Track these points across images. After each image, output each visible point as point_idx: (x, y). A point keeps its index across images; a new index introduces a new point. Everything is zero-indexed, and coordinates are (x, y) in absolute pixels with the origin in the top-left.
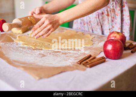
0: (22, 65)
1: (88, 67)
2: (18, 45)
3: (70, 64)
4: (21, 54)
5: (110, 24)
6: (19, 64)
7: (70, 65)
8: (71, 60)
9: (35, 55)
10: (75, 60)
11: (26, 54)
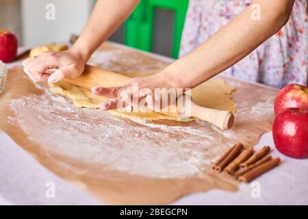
0: (79, 172)
1: (241, 181)
2: (54, 105)
3: (197, 170)
4: (68, 133)
5: (285, 54)
6: (68, 167)
7: (196, 174)
8: (195, 156)
9: (102, 138)
10: (207, 157)
11: (80, 135)
